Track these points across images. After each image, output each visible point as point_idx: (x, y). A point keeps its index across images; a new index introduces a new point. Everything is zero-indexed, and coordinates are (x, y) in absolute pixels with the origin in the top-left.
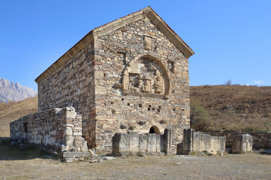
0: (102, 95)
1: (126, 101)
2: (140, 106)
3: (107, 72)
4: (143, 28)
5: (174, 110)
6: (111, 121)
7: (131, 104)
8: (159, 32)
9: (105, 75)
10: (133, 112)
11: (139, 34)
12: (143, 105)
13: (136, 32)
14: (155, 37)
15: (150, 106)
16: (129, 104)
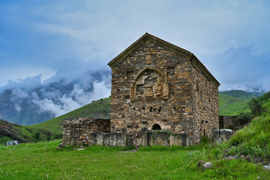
0: (116, 105)
1: (132, 107)
2: (144, 108)
3: (120, 88)
4: (145, 49)
5: (174, 108)
6: (120, 122)
7: (136, 109)
8: (159, 48)
9: (118, 90)
10: (137, 114)
11: (142, 55)
12: (146, 107)
13: (139, 54)
14: (155, 53)
15: (152, 108)
16: (134, 109)
